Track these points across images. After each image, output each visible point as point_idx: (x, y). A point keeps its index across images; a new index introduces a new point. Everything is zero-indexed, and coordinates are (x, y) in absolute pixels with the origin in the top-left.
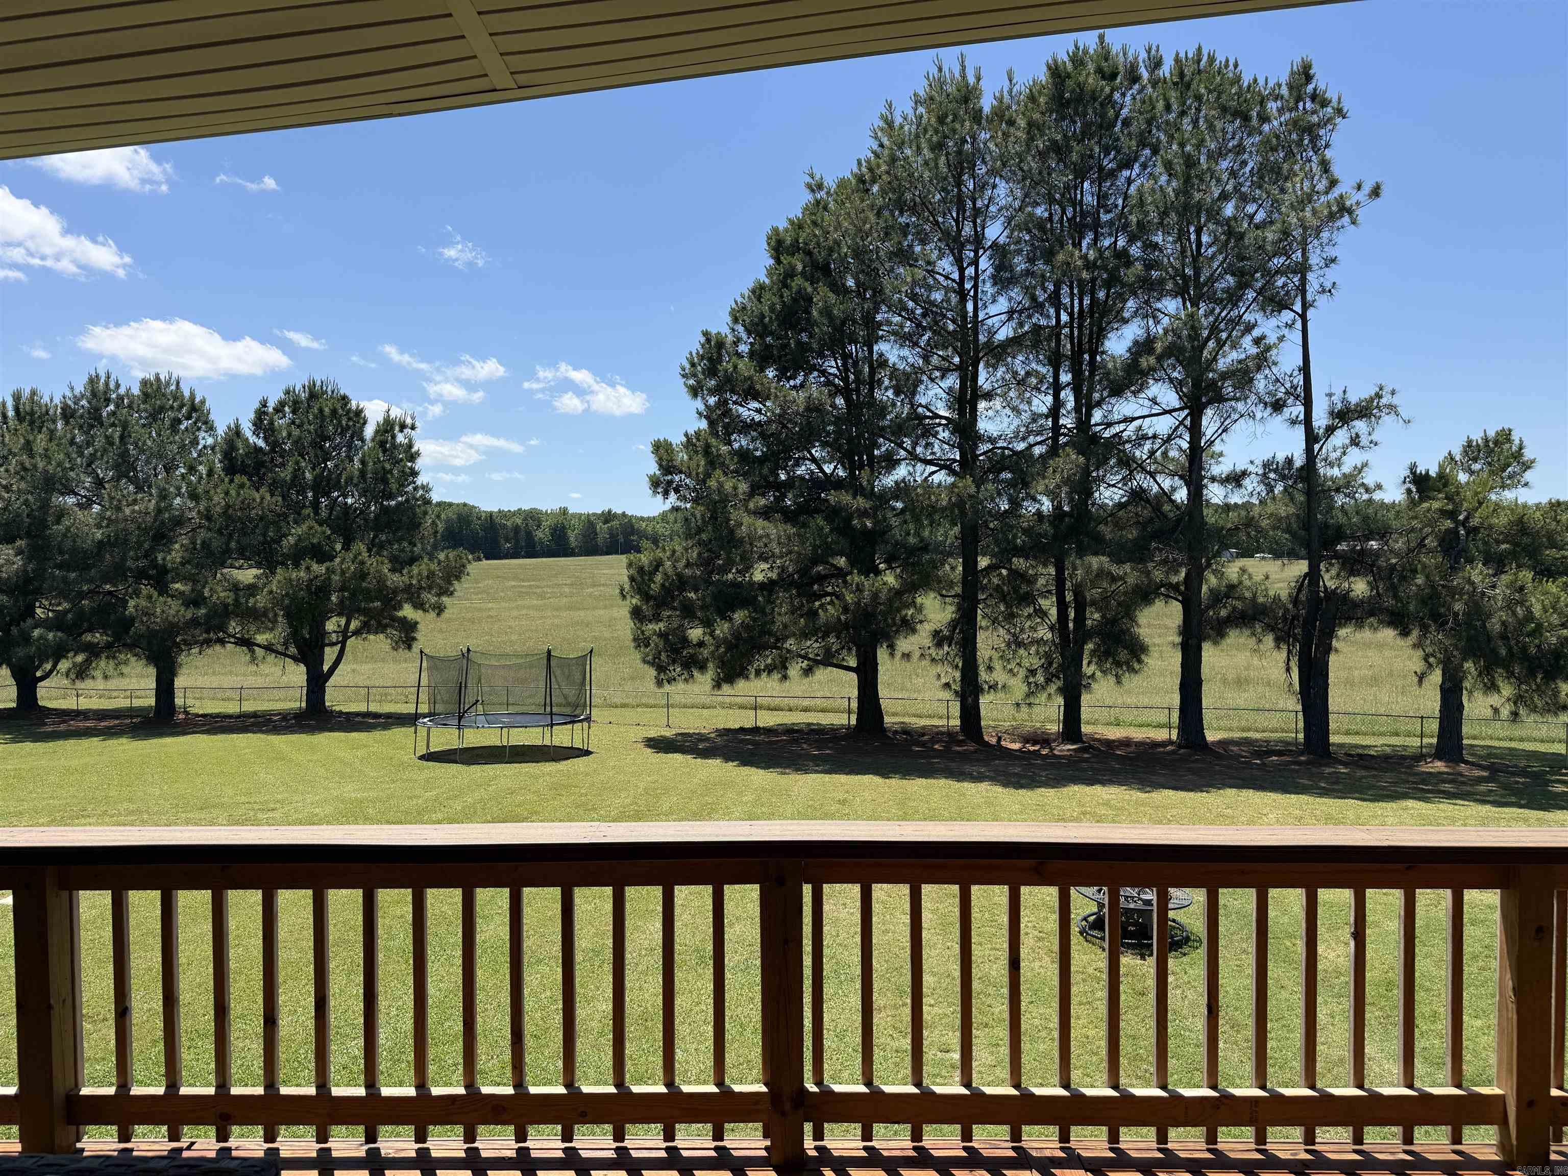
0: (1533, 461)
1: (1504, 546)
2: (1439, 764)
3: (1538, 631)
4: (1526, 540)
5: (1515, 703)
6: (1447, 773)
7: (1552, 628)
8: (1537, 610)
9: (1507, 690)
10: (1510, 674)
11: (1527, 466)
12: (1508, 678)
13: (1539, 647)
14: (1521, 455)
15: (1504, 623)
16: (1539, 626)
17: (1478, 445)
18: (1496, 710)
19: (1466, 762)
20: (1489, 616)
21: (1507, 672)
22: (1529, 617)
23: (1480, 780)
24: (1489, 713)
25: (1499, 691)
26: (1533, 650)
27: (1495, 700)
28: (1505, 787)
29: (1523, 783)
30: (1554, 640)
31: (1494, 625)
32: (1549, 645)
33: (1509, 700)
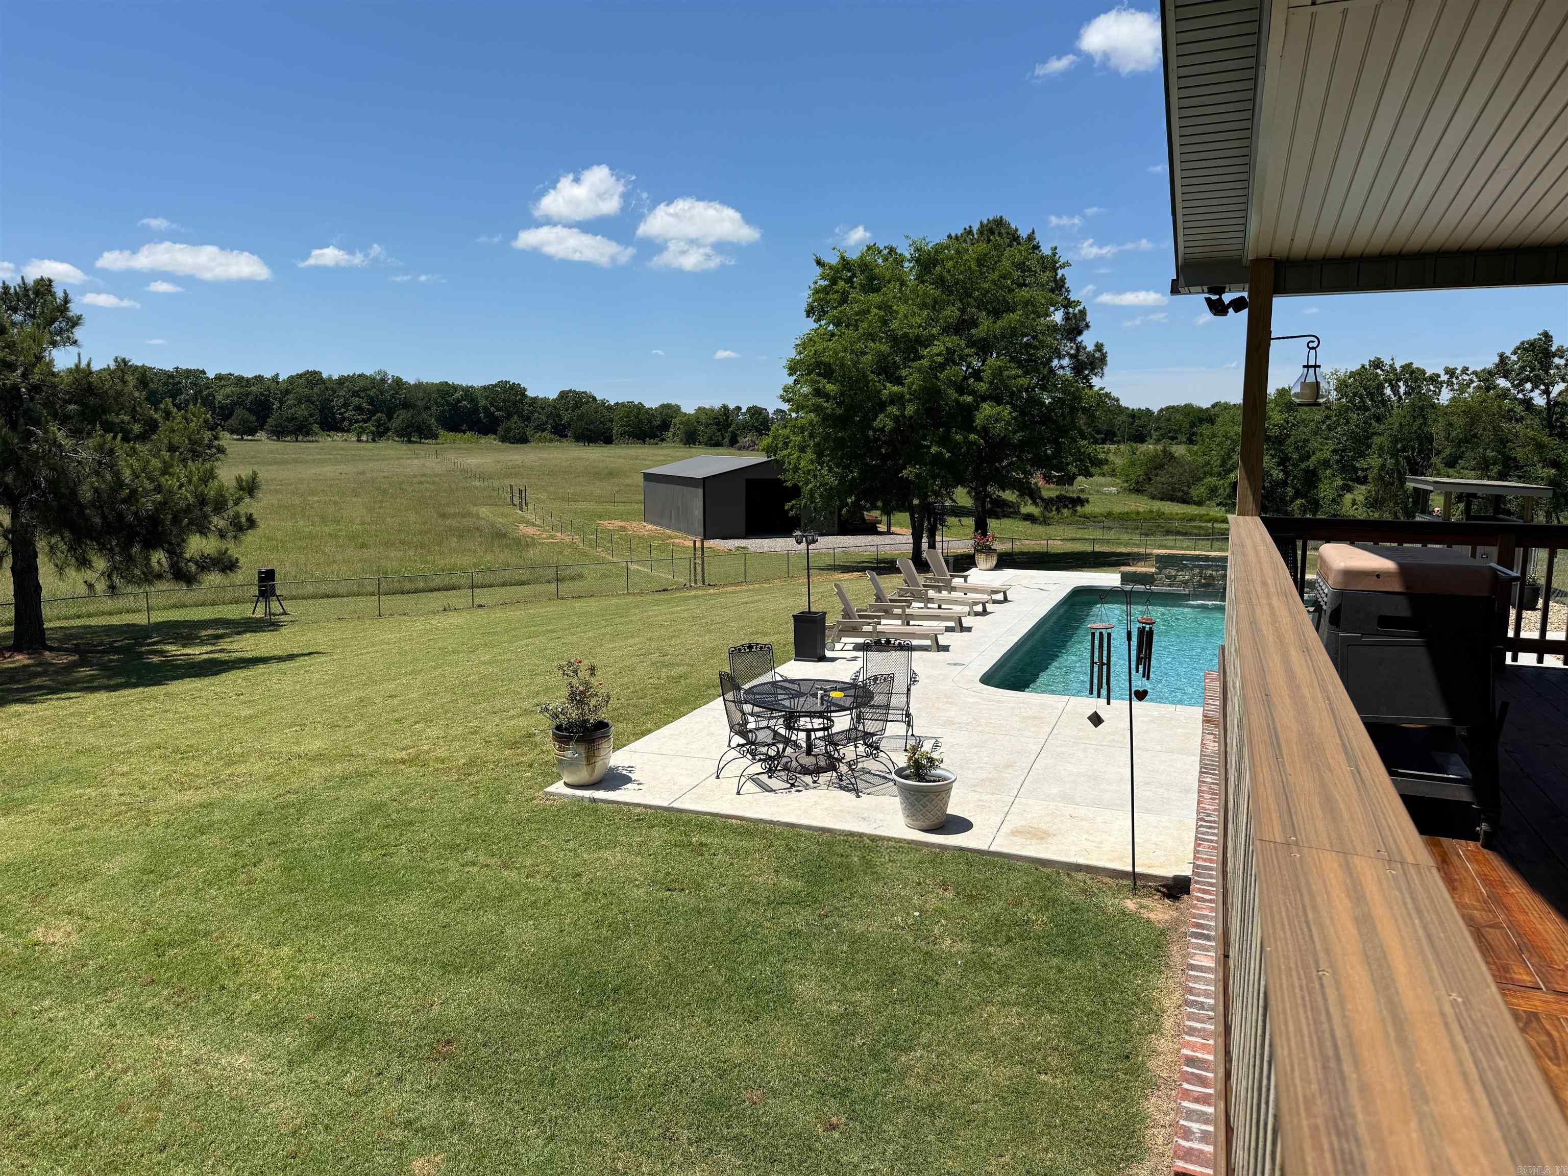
0: (79, 318)
1: (72, 407)
2: (19, 657)
3: (133, 496)
4: (92, 400)
5: (110, 577)
6: (33, 665)
7: (147, 493)
8: (127, 474)
9: (101, 564)
10: (103, 548)
11: (75, 322)
12: (100, 550)
13: (136, 514)
14: (67, 309)
15: (96, 490)
16: (134, 492)
17: (16, 292)
18: (90, 586)
19: (51, 649)
20: (78, 483)
21: (98, 544)
22: (119, 484)
23: (70, 668)
24: (82, 590)
25: (91, 567)
26: (130, 518)
27: (90, 576)
28: (104, 667)
29: (118, 660)
30: (150, 506)
31: (86, 493)
32: (147, 511)
33: (103, 574)
